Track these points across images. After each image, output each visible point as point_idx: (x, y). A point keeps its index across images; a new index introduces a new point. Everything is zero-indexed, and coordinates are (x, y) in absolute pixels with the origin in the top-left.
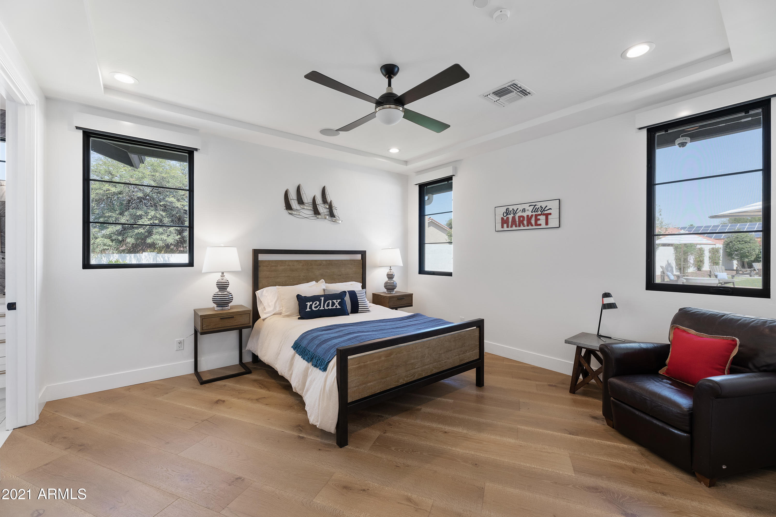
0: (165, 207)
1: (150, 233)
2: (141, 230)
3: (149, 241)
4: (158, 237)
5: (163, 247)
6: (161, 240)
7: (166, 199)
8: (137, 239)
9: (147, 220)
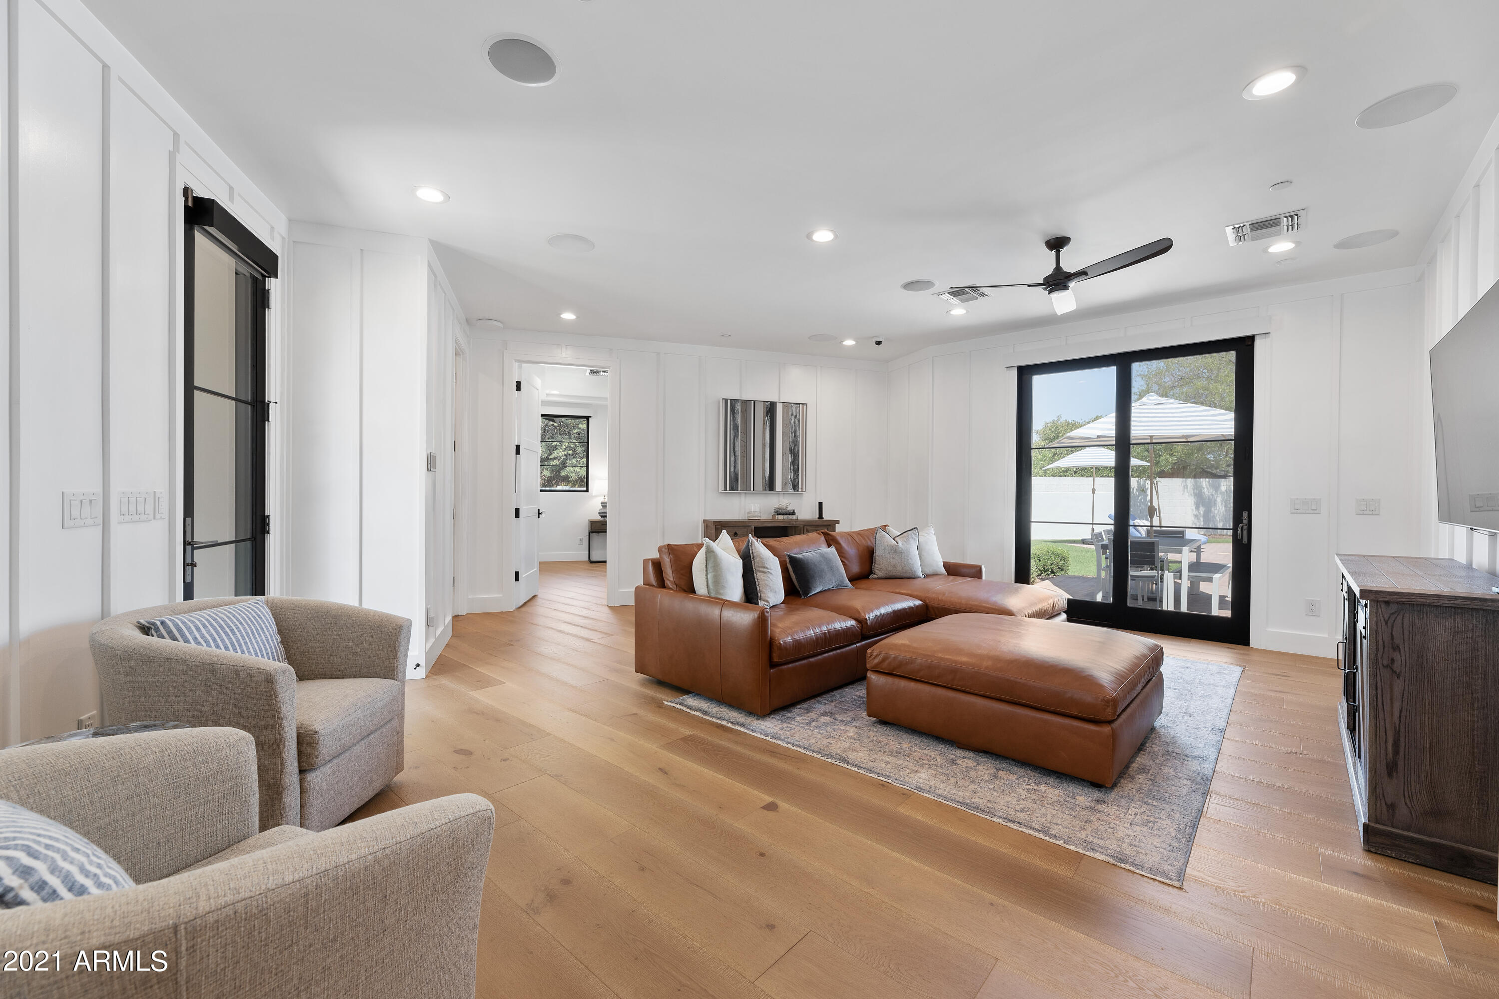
0: (579, 434)
1: (564, 465)
2: (556, 462)
3: (563, 473)
4: (572, 469)
5: (577, 481)
6: (575, 472)
7: (580, 426)
8: (552, 471)
9: (561, 451)
